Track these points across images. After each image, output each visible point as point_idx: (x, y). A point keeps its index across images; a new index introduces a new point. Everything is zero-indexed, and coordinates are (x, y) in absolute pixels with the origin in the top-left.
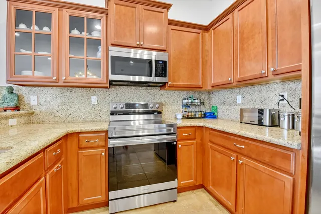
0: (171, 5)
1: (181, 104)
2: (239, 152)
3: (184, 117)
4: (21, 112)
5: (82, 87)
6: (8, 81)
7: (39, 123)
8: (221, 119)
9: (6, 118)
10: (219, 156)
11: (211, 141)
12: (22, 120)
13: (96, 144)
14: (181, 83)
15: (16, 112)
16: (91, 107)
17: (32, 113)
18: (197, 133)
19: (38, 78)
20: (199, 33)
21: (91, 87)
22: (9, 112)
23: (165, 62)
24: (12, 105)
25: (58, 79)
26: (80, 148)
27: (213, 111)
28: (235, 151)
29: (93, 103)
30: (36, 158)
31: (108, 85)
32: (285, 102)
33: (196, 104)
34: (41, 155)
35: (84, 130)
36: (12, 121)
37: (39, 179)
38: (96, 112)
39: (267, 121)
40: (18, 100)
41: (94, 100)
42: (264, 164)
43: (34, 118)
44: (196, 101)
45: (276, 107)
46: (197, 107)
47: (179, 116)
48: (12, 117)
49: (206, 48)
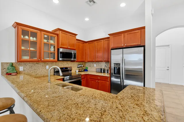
2: (98, 80)
3: (79, 72)
8: (89, 71)
10: (93, 82)
11: (90, 78)
14: (79, 60)
16: (46, 70)
23: (75, 53)
27: (86, 69)
28: (97, 80)
32: (106, 67)
39: (103, 72)
41: (47, 67)
42: (104, 81)
45: (104, 68)
47: (77, 71)
49: (86, 48)
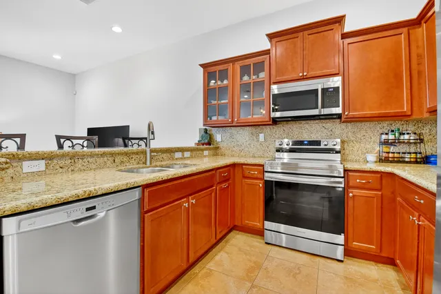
0: (344, 16)
1: (378, 141)
4: (212, 146)
5: (251, 126)
6: (204, 125)
7: (222, 155)
9: (202, 150)
12: (211, 152)
13: (255, 176)
15: (208, 146)
16: (259, 144)
17: (218, 148)
18: (384, 182)
19: (221, 121)
20: (401, 34)
21: (259, 125)
22: (205, 146)
23: (335, 89)
24: (206, 141)
25: (233, 121)
26: (244, 177)
29: (260, 140)
30: (210, 173)
31: (271, 123)
33: (406, 141)
34: (214, 172)
35: (246, 162)
36: (206, 153)
37: (212, 186)
38: (263, 149)
40: (210, 138)
41: (261, 137)
43: (219, 151)
44: (406, 137)
46: (412, 145)
47: (372, 158)
48: (206, 149)
